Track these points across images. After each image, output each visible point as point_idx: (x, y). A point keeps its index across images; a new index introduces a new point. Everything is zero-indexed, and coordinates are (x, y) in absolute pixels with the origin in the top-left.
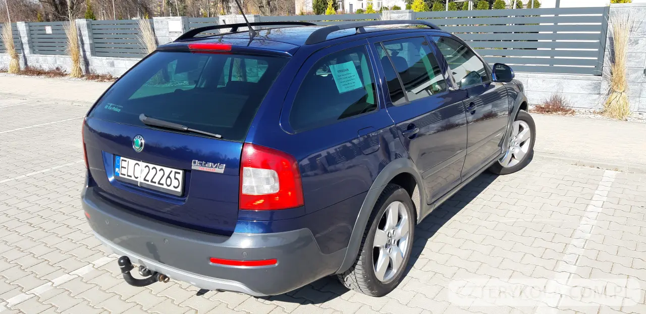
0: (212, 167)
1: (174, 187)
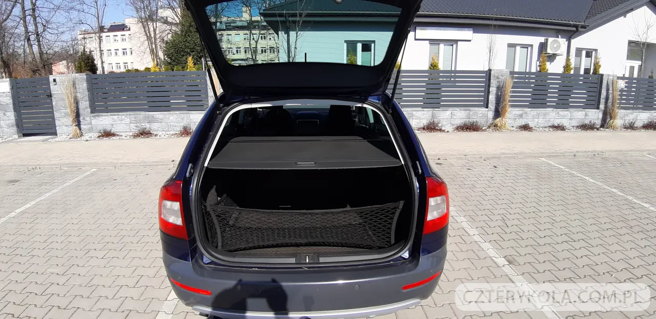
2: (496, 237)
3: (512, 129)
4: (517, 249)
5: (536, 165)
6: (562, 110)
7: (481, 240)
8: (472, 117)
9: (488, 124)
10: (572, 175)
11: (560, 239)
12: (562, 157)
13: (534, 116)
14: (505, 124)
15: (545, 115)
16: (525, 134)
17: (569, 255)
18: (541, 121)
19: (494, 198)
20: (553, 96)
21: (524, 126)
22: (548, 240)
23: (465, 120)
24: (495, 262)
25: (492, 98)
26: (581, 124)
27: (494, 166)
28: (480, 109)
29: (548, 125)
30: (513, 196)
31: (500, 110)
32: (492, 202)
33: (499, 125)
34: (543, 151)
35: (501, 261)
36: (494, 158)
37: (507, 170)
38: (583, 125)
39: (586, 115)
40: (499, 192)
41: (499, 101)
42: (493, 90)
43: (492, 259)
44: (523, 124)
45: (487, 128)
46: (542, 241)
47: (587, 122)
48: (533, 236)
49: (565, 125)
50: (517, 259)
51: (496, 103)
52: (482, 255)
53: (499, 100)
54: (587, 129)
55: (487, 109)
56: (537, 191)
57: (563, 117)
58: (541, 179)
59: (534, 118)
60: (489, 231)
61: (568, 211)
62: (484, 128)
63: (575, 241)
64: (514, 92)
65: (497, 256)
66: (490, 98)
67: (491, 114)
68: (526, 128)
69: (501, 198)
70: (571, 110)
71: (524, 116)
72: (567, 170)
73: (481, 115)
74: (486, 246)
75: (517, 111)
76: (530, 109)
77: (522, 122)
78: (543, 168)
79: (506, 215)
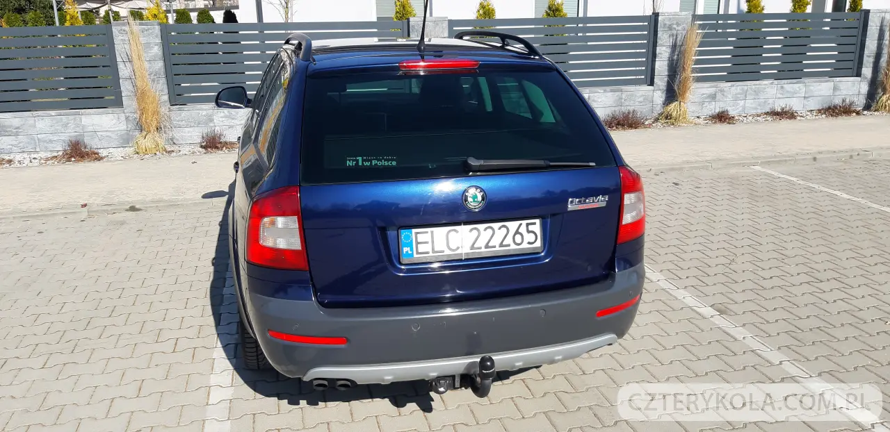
0: (593, 202)
1: (529, 243)
2: (695, 282)
3: (697, 121)
4: (729, 295)
5: (745, 178)
6: (789, 81)
7: (672, 287)
8: (627, 103)
9: (655, 114)
10: (811, 190)
11: (796, 280)
12: (792, 162)
13: (735, 96)
14: (685, 113)
15: (757, 92)
16: (723, 128)
17: (813, 299)
18: (750, 105)
19: (681, 229)
20: (772, 55)
21: (718, 115)
22: (776, 282)
23: (613, 109)
24: (697, 313)
25: (661, 66)
26: (826, 106)
27: (674, 183)
28: (638, 87)
29: (764, 111)
30: (713, 225)
31: (676, 88)
32: (679, 235)
33: (674, 114)
34: (756, 154)
35: (708, 311)
36: (672, 169)
37: (697, 187)
38: (829, 108)
39: (835, 89)
40: (688, 220)
41: (675, 72)
42: (663, 52)
43: (692, 310)
44: (717, 111)
45: (653, 123)
46: (767, 284)
47: (837, 101)
48: (752, 276)
49: (795, 109)
50: (733, 307)
51: (669, 76)
52: (676, 305)
53: (674, 69)
54: (838, 115)
55: (651, 88)
56: (750, 217)
57: (792, 95)
58: (756, 199)
59: (736, 99)
60: (682, 274)
61: (806, 241)
62: (647, 123)
63: (822, 282)
64: (701, 53)
65: (699, 305)
66: (657, 67)
67: (659, 97)
68: (722, 117)
69: (692, 228)
70: (807, 80)
71: (719, 96)
72: (802, 182)
73: (641, 99)
74: (681, 294)
75: (707, 88)
76: (730, 84)
77: (715, 108)
78: (759, 182)
79: (704, 252)
